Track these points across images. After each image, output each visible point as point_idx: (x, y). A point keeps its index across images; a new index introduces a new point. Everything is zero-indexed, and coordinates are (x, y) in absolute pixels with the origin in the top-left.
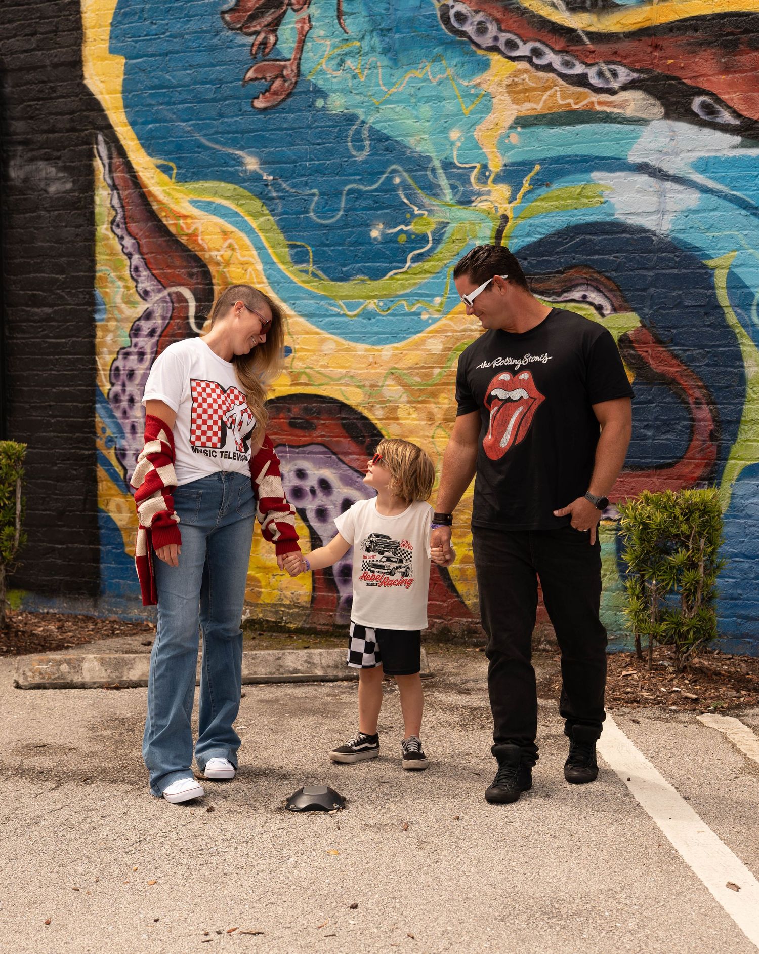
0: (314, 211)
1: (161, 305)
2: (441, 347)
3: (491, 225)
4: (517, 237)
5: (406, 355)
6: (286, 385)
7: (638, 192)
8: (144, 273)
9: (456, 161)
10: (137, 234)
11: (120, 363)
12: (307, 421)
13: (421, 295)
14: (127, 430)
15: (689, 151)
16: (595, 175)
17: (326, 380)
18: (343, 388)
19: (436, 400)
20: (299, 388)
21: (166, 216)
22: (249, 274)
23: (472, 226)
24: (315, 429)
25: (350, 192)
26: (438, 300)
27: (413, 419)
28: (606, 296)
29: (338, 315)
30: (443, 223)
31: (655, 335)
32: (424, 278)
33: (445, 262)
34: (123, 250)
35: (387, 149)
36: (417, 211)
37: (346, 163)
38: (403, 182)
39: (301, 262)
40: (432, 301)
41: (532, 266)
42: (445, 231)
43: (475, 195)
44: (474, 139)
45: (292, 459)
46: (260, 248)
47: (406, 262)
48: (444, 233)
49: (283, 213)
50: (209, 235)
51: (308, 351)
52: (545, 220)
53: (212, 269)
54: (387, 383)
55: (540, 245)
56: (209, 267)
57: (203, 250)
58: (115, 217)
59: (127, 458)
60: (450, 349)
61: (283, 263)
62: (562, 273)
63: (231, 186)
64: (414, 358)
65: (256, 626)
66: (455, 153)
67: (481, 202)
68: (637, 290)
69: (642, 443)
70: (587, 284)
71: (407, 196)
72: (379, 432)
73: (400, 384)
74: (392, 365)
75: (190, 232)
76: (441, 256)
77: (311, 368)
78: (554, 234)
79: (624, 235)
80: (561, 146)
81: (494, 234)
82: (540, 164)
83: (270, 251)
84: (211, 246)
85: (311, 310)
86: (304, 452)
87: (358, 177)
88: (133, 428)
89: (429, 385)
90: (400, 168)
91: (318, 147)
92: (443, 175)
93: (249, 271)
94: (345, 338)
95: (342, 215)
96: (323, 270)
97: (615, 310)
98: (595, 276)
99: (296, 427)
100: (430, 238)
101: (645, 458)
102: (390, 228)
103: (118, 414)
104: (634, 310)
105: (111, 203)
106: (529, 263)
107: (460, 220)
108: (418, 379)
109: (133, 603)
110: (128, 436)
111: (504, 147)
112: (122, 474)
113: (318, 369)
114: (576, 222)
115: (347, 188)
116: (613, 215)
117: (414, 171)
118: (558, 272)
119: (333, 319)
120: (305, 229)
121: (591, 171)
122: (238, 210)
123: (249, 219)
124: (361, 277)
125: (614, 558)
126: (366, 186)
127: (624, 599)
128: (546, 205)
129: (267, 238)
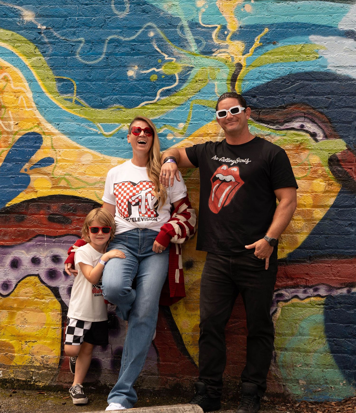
0: (79, 54)
3: (228, 70)
4: (248, 80)
6: (48, 188)
7: (345, 51)
9: (201, 22)
12: (64, 217)
13: (167, 121)
16: (312, 37)
17: (83, 185)
18: (97, 191)
20: (59, 190)
22: (20, 100)
23: (212, 71)
24: (71, 223)
25: (111, 41)
26: (182, 125)
28: (320, 127)
29: (96, 134)
30: (188, 67)
32: (171, 108)
33: (189, 97)
35: (144, 11)
36: (166, 57)
37: (109, 20)
38: (156, 35)
39: (67, 93)
40: (176, 126)
41: (261, 102)
42: (190, 73)
43: (216, 48)
44: (217, 7)
45: (49, 247)
46: (31, 81)
47: (156, 96)
48: (189, 75)
49: (53, 55)
51: (68, 161)
52: (271, 69)
55: (268, 87)
61: (51, 93)
62: (285, 108)
63: (10, 33)
65: (8, 385)
66: (200, 16)
67: (220, 53)
68: (344, 122)
69: (346, 237)
70: (305, 117)
71: (159, 47)
76: (186, 92)
77: (71, 175)
78: (279, 80)
79: (334, 82)
80: (285, 15)
81: (230, 77)
82: (269, 28)
83: (40, 83)
85: (72, 129)
86: (60, 242)
87: (119, 30)
90: (154, 25)
91: (86, 7)
92: (190, 32)
93: (20, 98)
94: (101, 152)
95: (104, 59)
96: (84, 99)
97: (326, 137)
98: (311, 111)
99: (54, 222)
100: (177, 78)
101: (348, 249)
102: (144, 69)
104: (341, 137)
106: (258, 99)
107: (202, 66)
111: (240, 14)
113: (76, 175)
114: (296, 71)
115: (109, 38)
116: (326, 67)
117: (166, 28)
118: (281, 107)
119: (91, 137)
120: (71, 67)
121: (309, 35)
122: (14, 51)
123: (23, 58)
124: (118, 105)
125: (322, 327)
126: (125, 37)
127: (330, 359)
128: (273, 58)
129: (38, 73)
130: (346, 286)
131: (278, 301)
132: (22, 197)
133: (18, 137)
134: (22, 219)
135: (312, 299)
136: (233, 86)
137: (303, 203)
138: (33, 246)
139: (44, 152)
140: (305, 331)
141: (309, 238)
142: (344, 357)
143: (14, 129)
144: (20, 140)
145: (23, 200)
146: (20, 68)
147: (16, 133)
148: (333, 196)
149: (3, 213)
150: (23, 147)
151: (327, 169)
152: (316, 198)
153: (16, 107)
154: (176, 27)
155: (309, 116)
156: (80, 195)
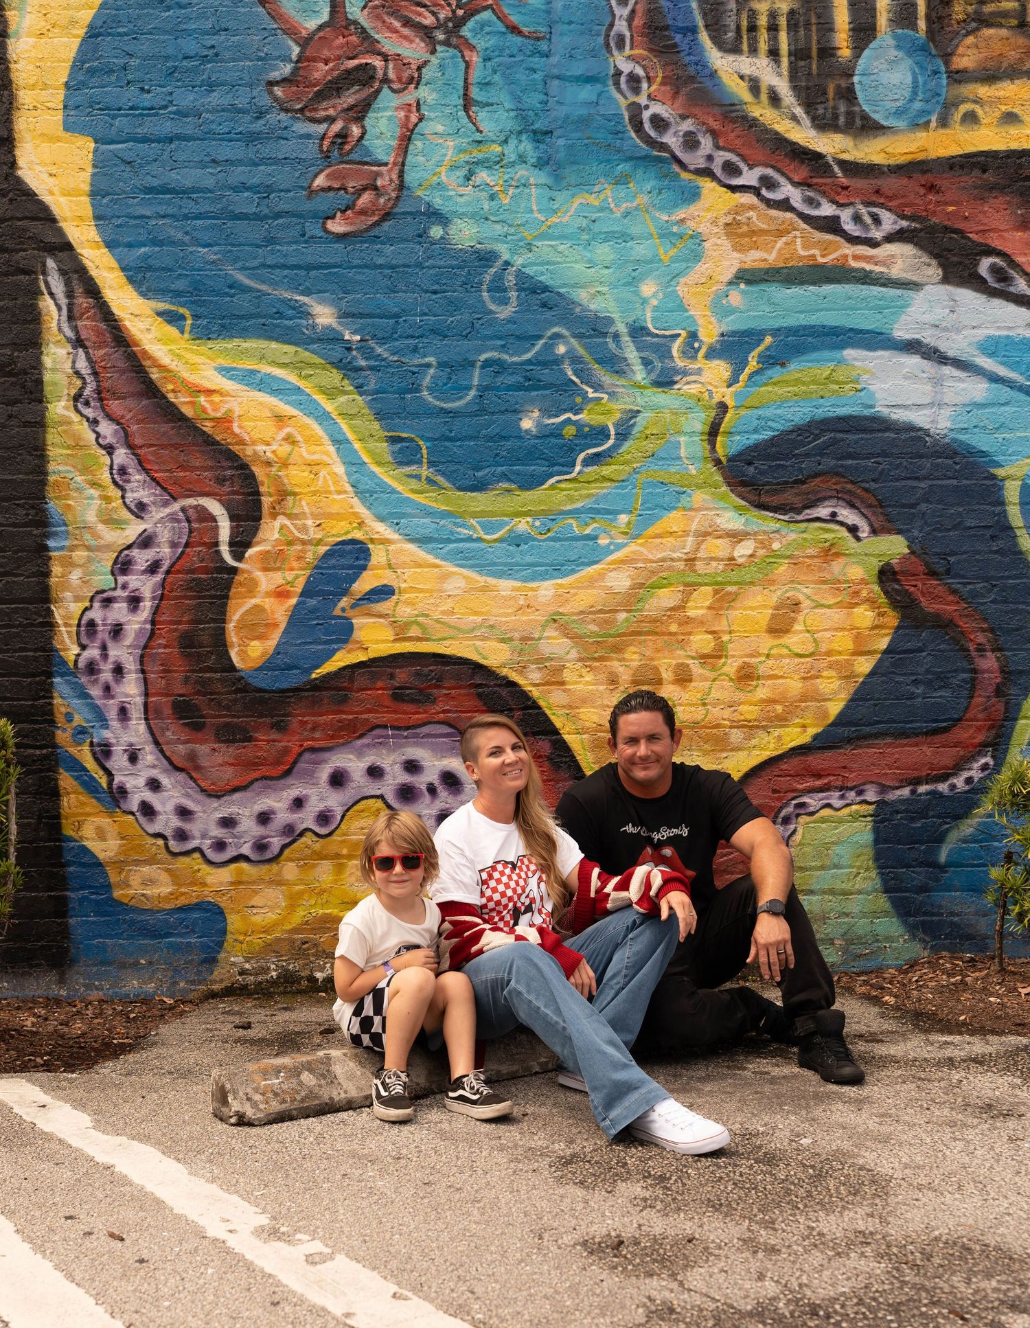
0: (428, 388)
1: (169, 525)
2: (628, 583)
3: (703, 415)
4: (739, 433)
5: (576, 594)
6: (387, 641)
7: (906, 377)
8: (137, 477)
9: (650, 326)
10: (122, 417)
11: (96, 614)
12: (421, 690)
13: (598, 511)
14: (112, 714)
15: (974, 327)
16: (849, 353)
17: (451, 633)
18: (478, 643)
19: (621, 656)
20: (407, 644)
21: (173, 391)
22: (321, 479)
23: (674, 417)
24: (434, 702)
25: (488, 363)
26: (623, 518)
27: (588, 683)
28: (863, 514)
29: (470, 539)
30: (631, 411)
31: (927, 564)
32: (602, 488)
33: (635, 466)
34: (97, 440)
35: (544, 305)
36: (591, 393)
37: (480, 322)
38: (570, 351)
39: (409, 463)
40: (615, 520)
41: (762, 473)
42: (635, 423)
43: (679, 373)
44: (678, 296)
45: (397, 747)
46: (340, 442)
47: (574, 465)
48: (633, 425)
49: (378, 392)
50: (251, 420)
51: (422, 591)
52: (779, 411)
53: (257, 470)
54: (546, 634)
55: (773, 445)
56: (253, 468)
57: (242, 442)
58: (82, 389)
59: (114, 758)
60: (641, 586)
61: (379, 464)
62: (803, 482)
63: (291, 349)
64: (585, 599)
66: (649, 315)
67: (688, 383)
68: (904, 506)
69: (909, 703)
70: (838, 498)
71: (576, 373)
72: (534, 702)
73: (567, 636)
74: (553, 608)
75: (219, 415)
76: (629, 457)
77: (427, 616)
78: (792, 431)
79: (887, 434)
80: (801, 312)
81: (707, 429)
82: (773, 336)
83: (357, 446)
84: (256, 436)
85: (426, 532)
86: (416, 736)
87: (500, 343)
88: (123, 712)
89: (611, 636)
90: (565, 332)
91: (434, 297)
92: (631, 344)
93: (321, 474)
94: (480, 572)
95: (475, 397)
96: (443, 474)
97: (874, 532)
98: (849, 486)
99: (403, 701)
100: (613, 432)
101: (912, 722)
102: (550, 417)
103: (96, 692)
104: (899, 532)
105: (73, 367)
106: (756, 468)
107: (655, 408)
108: (595, 628)
109: (129, 971)
110: (115, 724)
111: (720, 309)
112: (104, 782)
113: (437, 616)
114: (823, 416)
115: (483, 357)
116: (872, 407)
117: (587, 337)
118: (796, 482)
119: (461, 545)
120: (414, 415)
121: (843, 348)
122: (301, 384)
123: (320, 398)
124: (506, 485)
125: (870, 852)
126: (511, 355)
127: (883, 902)
128: (780, 392)
129: (352, 427)
130: (909, 784)
131: (798, 815)
132: (341, 659)
133: (323, 549)
134: (345, 700)
135: (854, 807)
136: (712, 443)
137: (837, 648)
138: (368, 745)
139: (375, 576)
140: (844, 861)
141: (847, 707)
142: (904, 898)
143: (314, 534)
144: (327, 555)
145: (342, 664)
146: (317, 419)
147: (319, 542)
148: (886, 635)
149: (307, 690)
150: (333, 567)
151: (876, 588)
152: (858, 638)
153: (314, 493)
154: (605, 335)
155: (846, 497)
156: (448, 652)
